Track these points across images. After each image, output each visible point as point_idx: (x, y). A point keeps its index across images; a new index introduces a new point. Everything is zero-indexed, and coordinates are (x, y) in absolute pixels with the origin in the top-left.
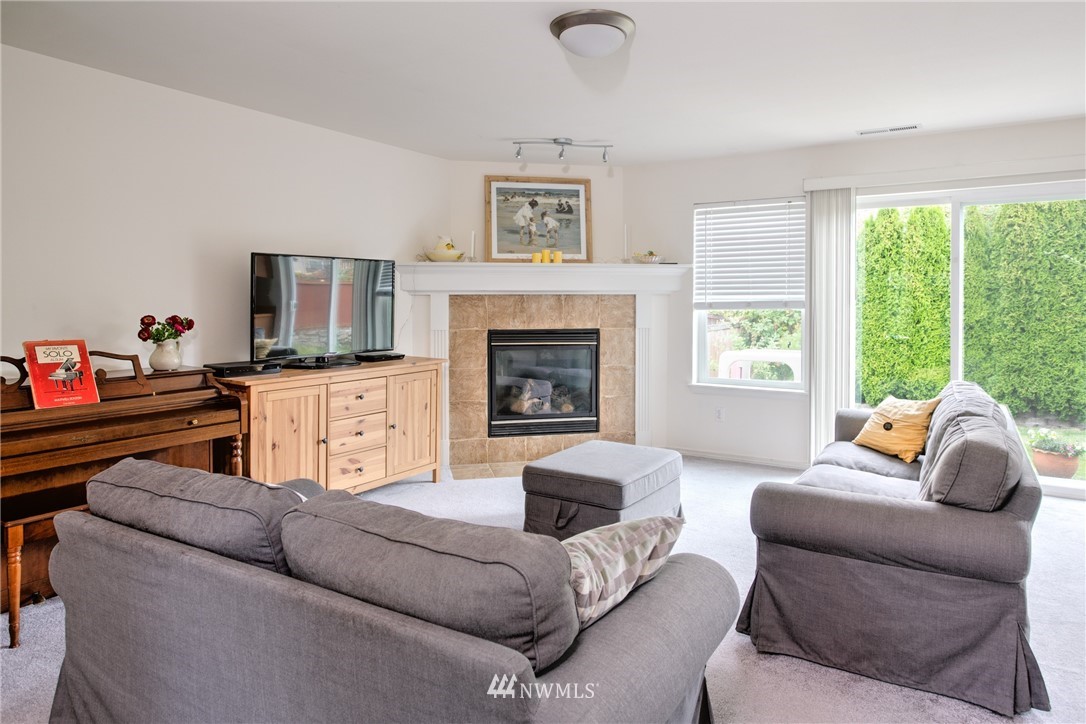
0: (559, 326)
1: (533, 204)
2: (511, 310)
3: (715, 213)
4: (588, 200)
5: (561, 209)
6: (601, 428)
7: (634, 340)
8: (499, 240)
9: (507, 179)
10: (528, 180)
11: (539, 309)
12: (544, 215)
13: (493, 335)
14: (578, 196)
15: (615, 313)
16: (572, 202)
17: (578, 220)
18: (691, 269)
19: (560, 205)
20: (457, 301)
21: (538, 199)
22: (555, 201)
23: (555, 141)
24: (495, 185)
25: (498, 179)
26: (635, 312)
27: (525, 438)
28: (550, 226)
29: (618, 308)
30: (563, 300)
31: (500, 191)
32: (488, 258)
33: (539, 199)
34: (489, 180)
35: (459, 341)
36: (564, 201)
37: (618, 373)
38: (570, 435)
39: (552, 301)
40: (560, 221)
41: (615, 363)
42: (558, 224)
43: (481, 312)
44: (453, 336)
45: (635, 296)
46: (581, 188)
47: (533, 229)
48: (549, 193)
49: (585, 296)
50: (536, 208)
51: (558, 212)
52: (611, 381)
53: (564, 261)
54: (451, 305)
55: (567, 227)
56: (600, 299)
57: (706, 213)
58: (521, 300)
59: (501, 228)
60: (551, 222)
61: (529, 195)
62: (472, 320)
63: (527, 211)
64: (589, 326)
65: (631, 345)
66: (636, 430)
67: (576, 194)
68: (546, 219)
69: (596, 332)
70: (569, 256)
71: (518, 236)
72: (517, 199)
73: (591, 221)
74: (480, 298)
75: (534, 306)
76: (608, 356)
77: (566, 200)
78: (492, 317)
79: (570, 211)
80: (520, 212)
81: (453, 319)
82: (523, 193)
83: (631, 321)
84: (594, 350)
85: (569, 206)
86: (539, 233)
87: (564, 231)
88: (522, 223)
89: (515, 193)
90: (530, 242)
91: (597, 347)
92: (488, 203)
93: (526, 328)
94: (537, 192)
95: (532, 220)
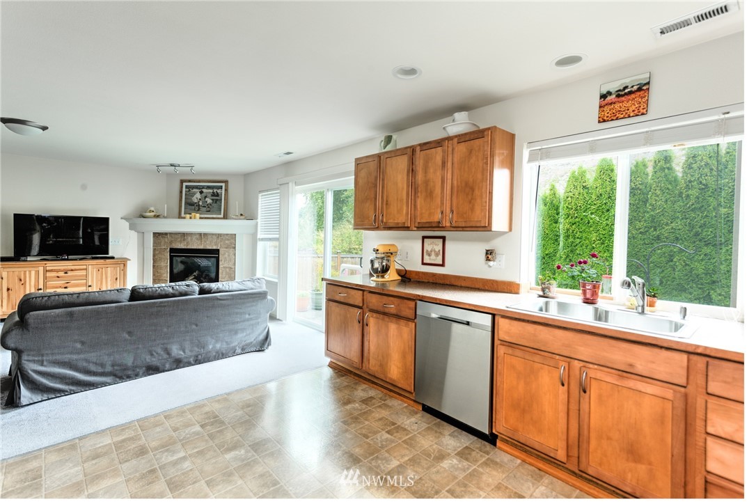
0: (201, 247)
1: (201, 192)
2: (179, 239)
4: (226, 190)
5: (213, 194)
7: (235, 255)
8: (185, 208)
9: (190, 181)
10: (199, 181)
11: (191, 240)
12: (206, 197)
13: (172, 250)
15: (227, 242)
16: (219, 191)
17: (221, 200)
18: (258, 222)
20: (156, 235)
22: (211, 191)
23: (172, 165)
24: (185, 184)
25: (186, 181)
26: (235, 242)
28: (208, 202)
29: (228, 240)
30: (202, 236)
31: (187, 187)
32: (180, 217)
33: (204, 190)
34: (182, 182)
35: (157, 252)
36: (215, 191)
37: (228, 270)
39: (198, 236)
40: (213, 200)
41: (226, 265)
43: (166, 240)
44: (154, 250)
45: (235, 235)
46: (223, 185)
47: (201, 203)
48: (209, 187)
49: (213, 234)
50: (203, 194)
51: (212, 196)
52: (224, 273)
53: (201, 218)
54: (154, 237)
55: (216, 203)
56: (219, 235)
57: (263, 195)
58: (184, 235)
59: (186, 203)
60: (209, 200)
61: (200, 189)
62: (162, 243)
63: (198, 195)
64: (214, 248)
65: (234, 257)
67: (221, 187)
68: (207, 199)
69: (217, 251)
70: (202, 216)
71: (193, 207)
72: (194, 190)
73: (227, 200)
74: (166, 234)
75: (189, 238)
76: (223, 262)
78: (171, 242)
79: (218, 195)
80: (195, 196)
81: (154, 243)
82: (197, 187)
83: (233, 246)
84: (217, 259)
85: (217, 193)
86: (203, 205)
87: (214, 205)
88: (196, 201)
89: (194, 187)
90: (199, 210)
91: (218, 257)
92: (181, 192)
93: (186, 247)
94: (203, 187)
95: (200, 199)
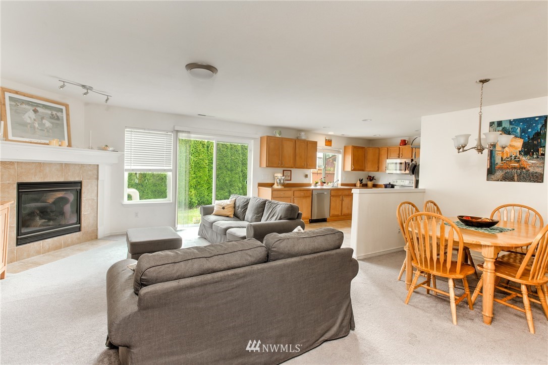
0: (62, 180)
1: (35, 111)
2: (33, 171)
3: (135, 132)
4: (68, 115)
5: (52, 117)
6: (83, 229)
7: (97, 186)
8: (13, 128)
9: (17, 93)
10: (31, 96)
11: (50, 171)
12: (42, 118)
13: (21, 185)
14: (62, 112)
15: (89, 173)
16: (59, 114)
17: (63, 124)
18: (124, 154)
19: (52, 115)
21: (38, 109)
22: (49, 112)
23: (84, 86)
24: (8, 95)
25: (9, 91)
26: (98, 173)
27: (41, 241)
28: (47, 126)
29: (91, 170)
30: (65, 166)
31: (11, 99)
32: (7, 139)
34: (3, 90)
36: (54, 113)
37: (90, 202)
38: (67, 235)
39: (58, 167)
40: (52, 123)
41: (89, 197)
42: (52, 125)
43: (12, 172)
45: (98, 165)
46: (64, 108)
47: (37, 125)
48: (44, 107)
49: (75, 165)
50: (38, 114)
52: (87, 206)
56: (82, 166)
57: (131, 131)
58: (40, 165)
59: (13, 122)
60: (47, 124)
61: (32, 106)
62: (6, 177)
63: (31, 114)
64: (77, 179)
65: (96, 188)
66: (98, 227)
68: (44, 121)
69: (80, 183)
71: (26, 129)
72: (24, 106)
73: (70, 126)
74: (11, 163)
75: (47, 169)
76: (85, 194)
77: (56, 112)
78: (20, 175)
79: (58, 118)
80: (27, 114)
82: (28, 103)
83: (96, 176)
84: (79, 191)
85: (57, 116)
86: (40, 128)
87: (55, 129)
88: (29, 121)
89: (23, 102)
90: (35, 133)
91: (81, 190)
92: (4, 105)
93: (43, 181)
94: (38, 105)
95: (35, 120)
